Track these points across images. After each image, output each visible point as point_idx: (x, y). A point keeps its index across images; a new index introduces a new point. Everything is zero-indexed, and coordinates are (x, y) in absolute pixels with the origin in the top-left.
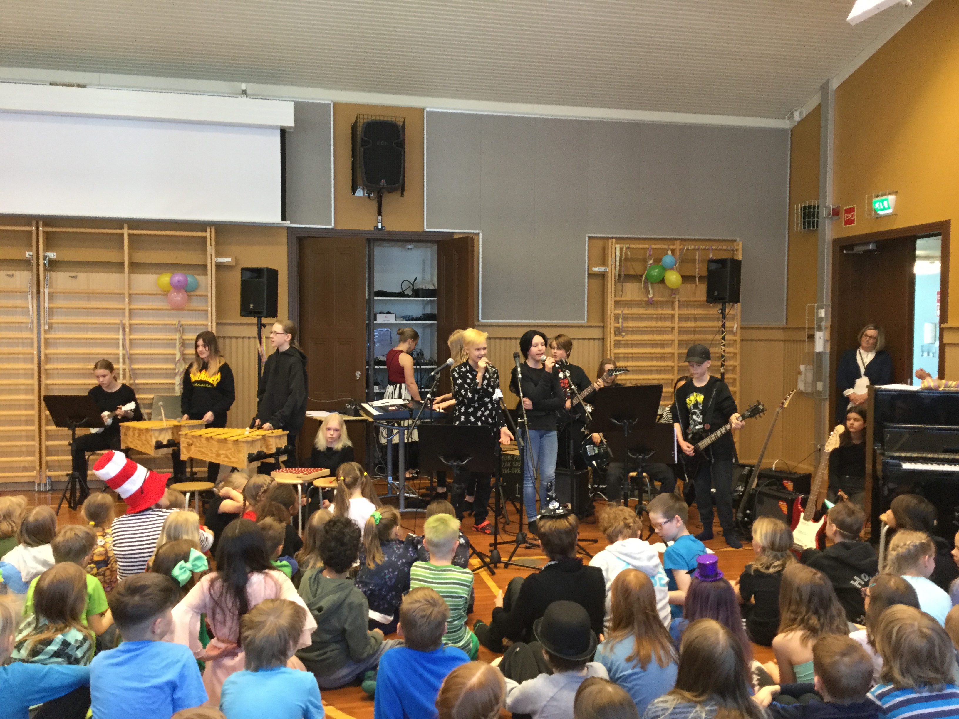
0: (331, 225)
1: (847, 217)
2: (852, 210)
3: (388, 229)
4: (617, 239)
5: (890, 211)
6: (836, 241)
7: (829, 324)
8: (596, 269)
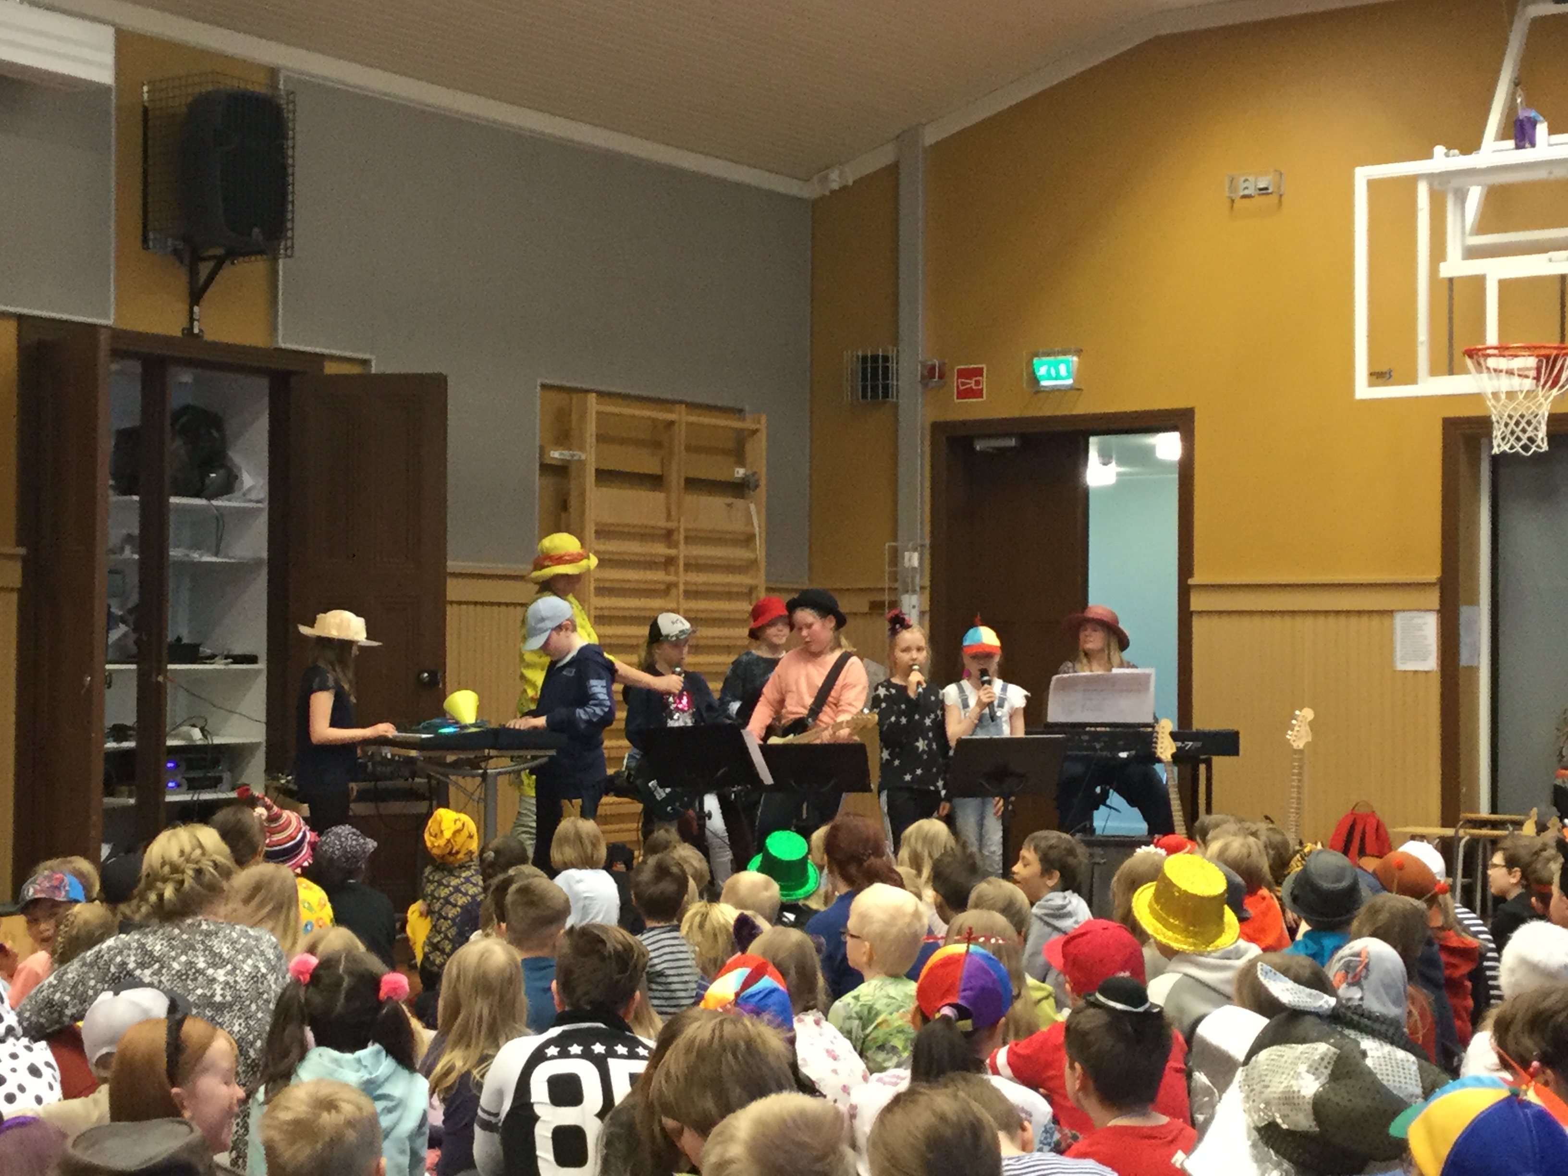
0: (109, 319)
1: (963, 384)
2: (979, 372)
3: (208, 337)
4: (600, 394)
5: (1070, 382)
6: (937, 428)
7: (927, 583)
8: (556, 455)
